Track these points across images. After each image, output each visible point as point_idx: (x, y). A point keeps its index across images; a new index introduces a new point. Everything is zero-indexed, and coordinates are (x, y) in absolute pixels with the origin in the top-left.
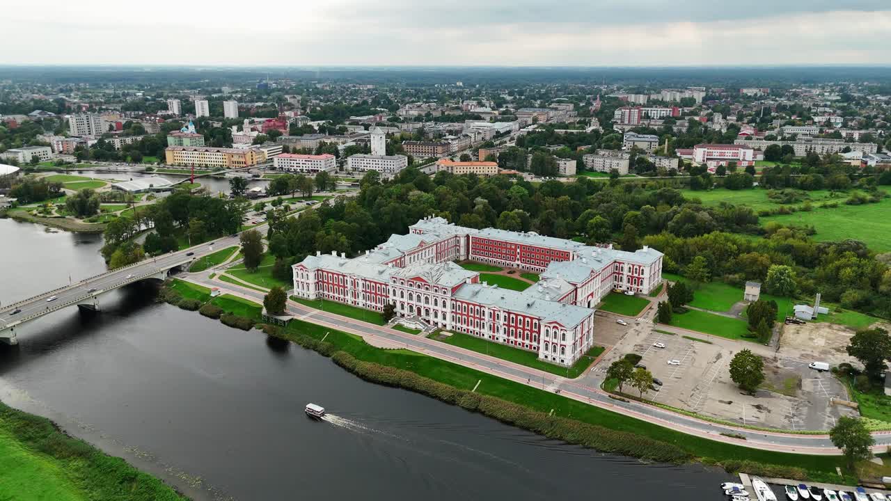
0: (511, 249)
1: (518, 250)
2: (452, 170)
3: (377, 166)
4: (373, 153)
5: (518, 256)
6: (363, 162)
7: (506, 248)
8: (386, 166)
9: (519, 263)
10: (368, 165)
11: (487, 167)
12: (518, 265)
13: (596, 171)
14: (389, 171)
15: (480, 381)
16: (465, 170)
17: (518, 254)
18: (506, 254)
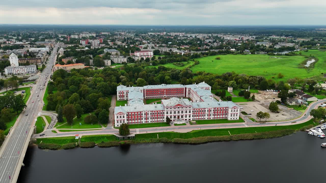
0: (162, 91)
1: (165, 91)
2: (66, 68)
3: (24, 71)
4: (12, 66)
5: (165, 93)
6: (14, 70)
7: (160, 91)
8: (29, 71)
9: (165, 95)
10: (18, 71)
11: (80, 66)
12: (165, 96)
13: (115, 63)
14: (31, 73)
15: (229, 131)
16: (71, 68)
17: (165, 92)
18: (160, 93)
